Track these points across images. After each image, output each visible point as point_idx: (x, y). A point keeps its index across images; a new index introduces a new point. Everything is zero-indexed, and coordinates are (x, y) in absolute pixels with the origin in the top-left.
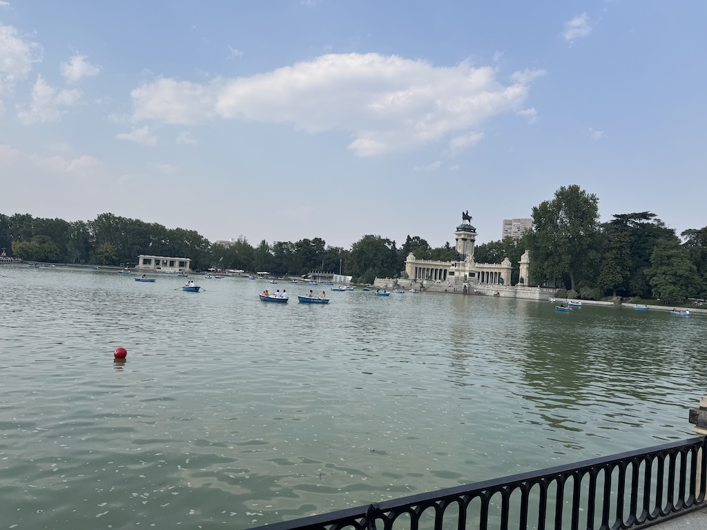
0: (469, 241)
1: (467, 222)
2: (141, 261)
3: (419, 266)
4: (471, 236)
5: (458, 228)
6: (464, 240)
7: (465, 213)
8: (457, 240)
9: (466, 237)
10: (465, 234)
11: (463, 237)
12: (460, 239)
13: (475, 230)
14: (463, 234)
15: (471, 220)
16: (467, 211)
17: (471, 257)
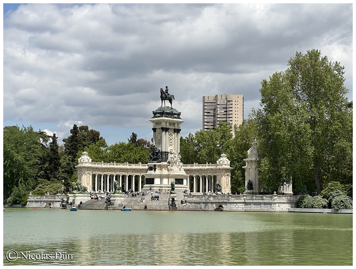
0: (171, 132)
1: (167, 103)
3: (97, 173)
4: (174, 124)
5: (155, 113)
6: (166, 129)
7: (164, 90)
8: (154, 130)
9: (168, 126)
10: (166, 122)
12: (159, 128)
13: (179, 114)
14: (163, 120)
15: (173, 100)
16: (167, 87)
17: (177, 156)
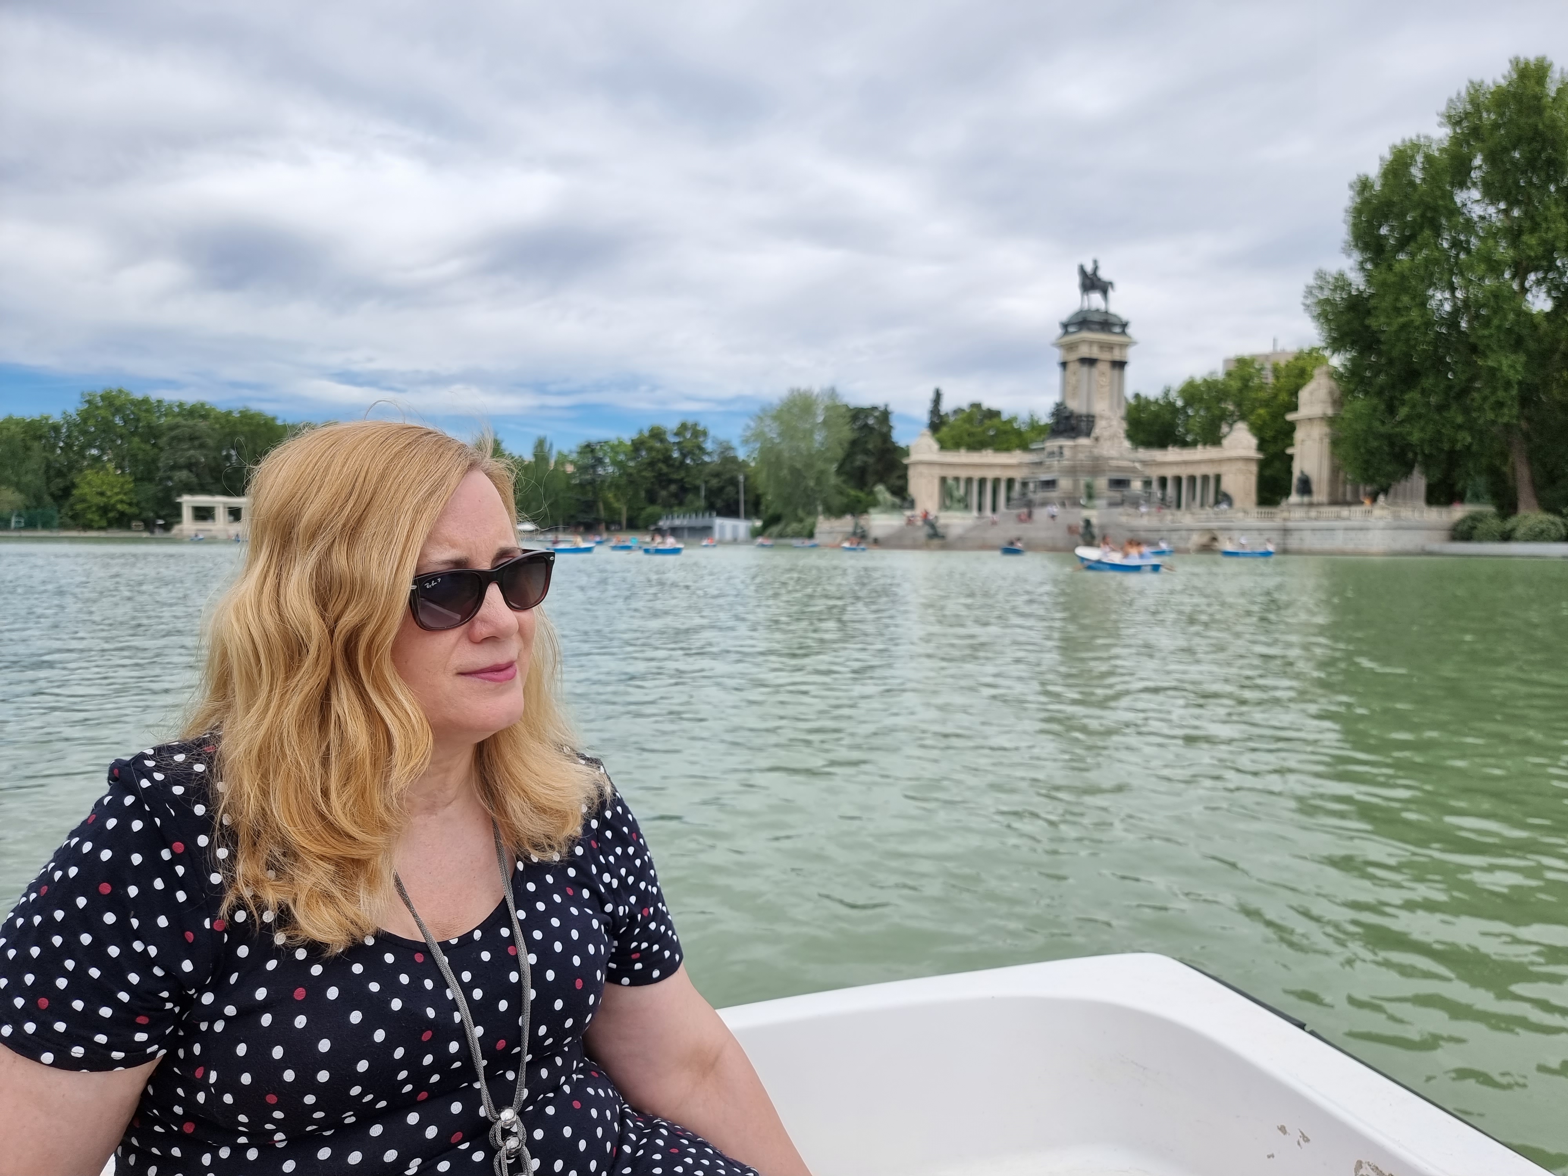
0: (1103, 367)
1: (1096, 300)
2: (187, 513)
4: (1110, 347)
5: (1064, 325)
6: (1090, 362)
7: (1089, 268)
8: (1064, 365)
9: (1095, 353)
10: (1091, 343)
11: (1085, 351)
12: (1074, 361)
13: (1124, 325)
14: (1084, 341)
15: (1111, 293)
16: (1095, 262)
17: (1115, 423)
